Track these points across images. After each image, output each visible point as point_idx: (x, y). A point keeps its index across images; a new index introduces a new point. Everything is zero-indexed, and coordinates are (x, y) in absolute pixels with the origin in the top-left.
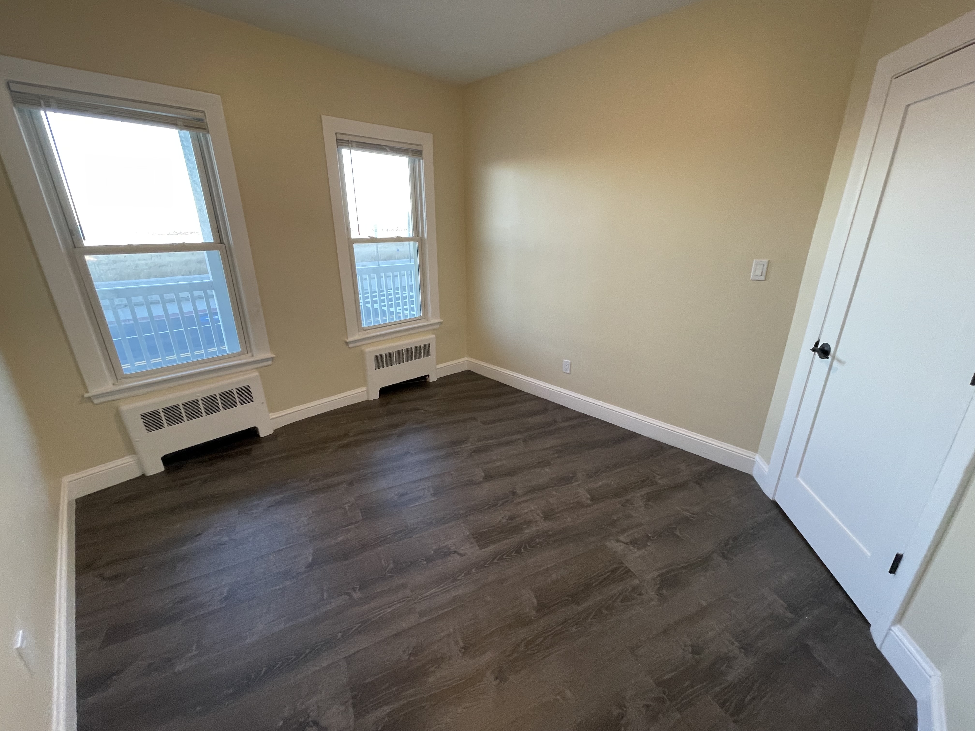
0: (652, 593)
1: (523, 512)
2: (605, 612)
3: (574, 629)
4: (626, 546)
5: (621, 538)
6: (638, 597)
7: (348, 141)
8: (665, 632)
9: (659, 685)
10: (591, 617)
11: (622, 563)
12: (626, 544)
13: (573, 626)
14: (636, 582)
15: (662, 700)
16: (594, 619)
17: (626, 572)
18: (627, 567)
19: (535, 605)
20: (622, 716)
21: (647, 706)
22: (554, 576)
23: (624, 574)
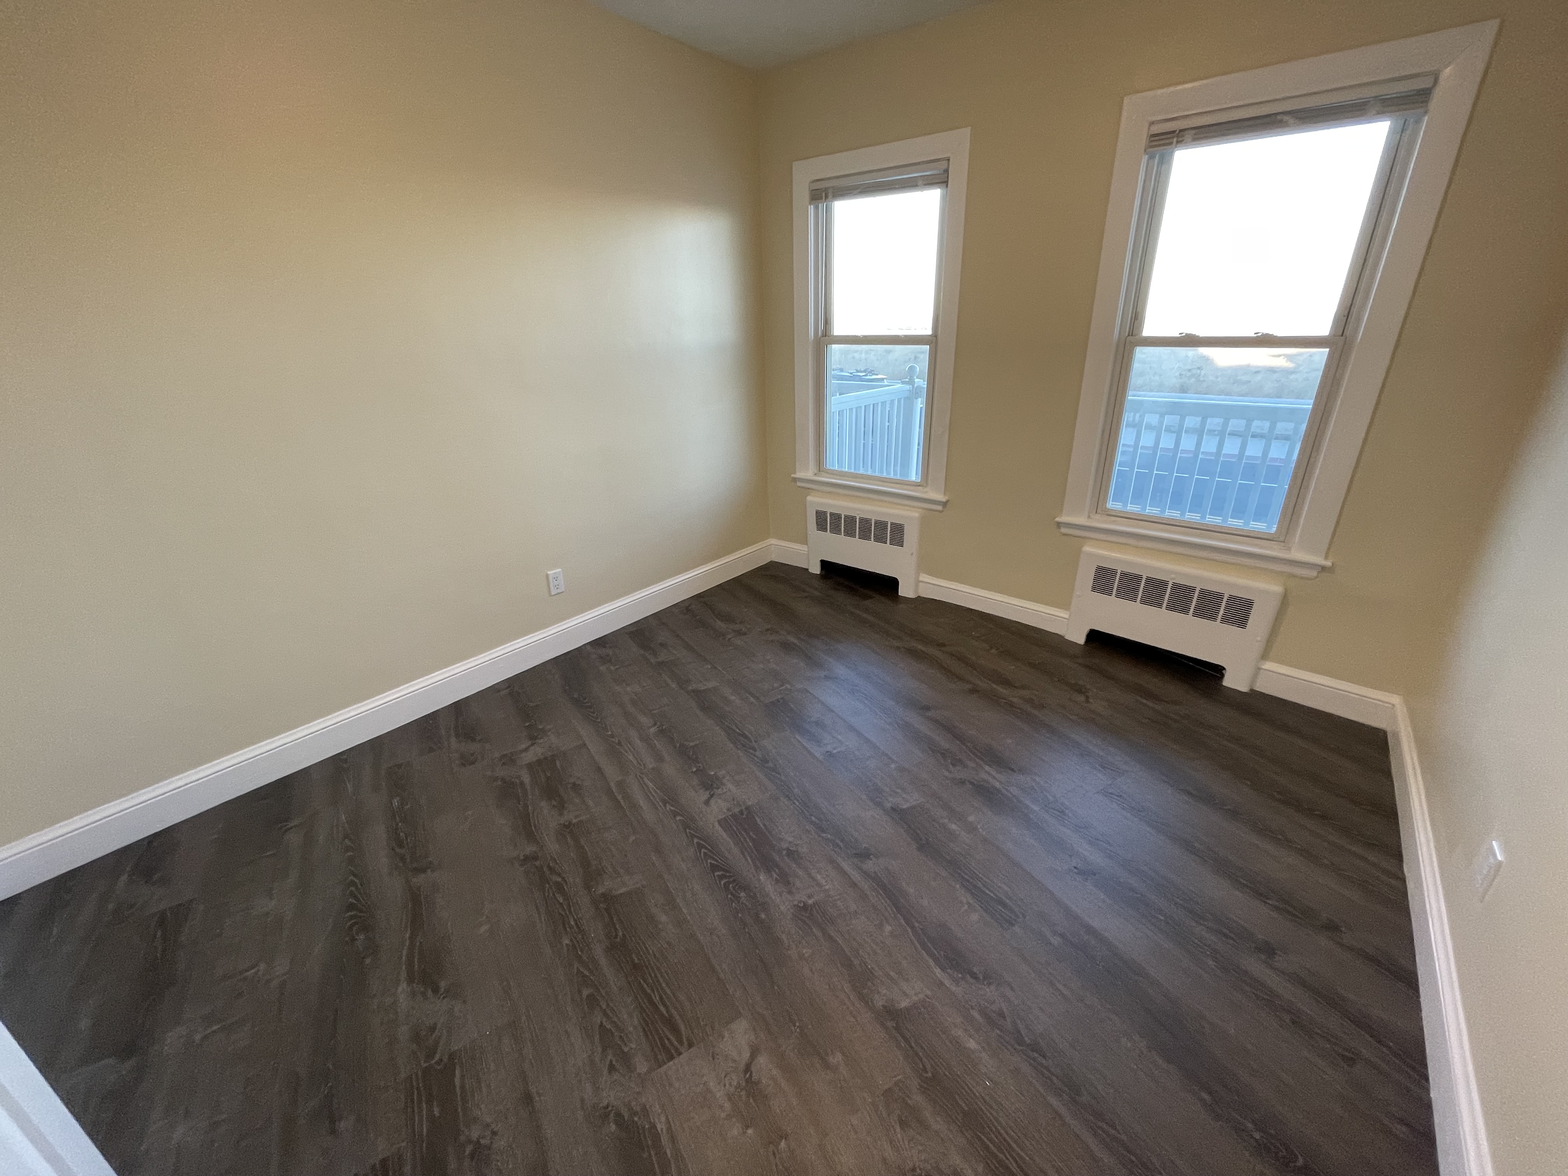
0: (610, 1097)
1: (814, 872)
2: (586, 992)
3: (566, 941)
4: (742, 1066)
5: (762, 1060)
6: (608, 1063)
7: (1174, 132)
8: (528, 1099)
9: (452, 1056)
10: (581, 969)
11: (690, 1045)
12: (748, 1068)
13: (571, 940)
14: (642, 1066)
15: (430, 1056)
16: (577, 972)
17: (667, 1051)
18: (680, 1054)
19: (613, 892)
20: (436, 991)
21: (433, 1029)
22: (664, 918)
23: (663, 1045)
